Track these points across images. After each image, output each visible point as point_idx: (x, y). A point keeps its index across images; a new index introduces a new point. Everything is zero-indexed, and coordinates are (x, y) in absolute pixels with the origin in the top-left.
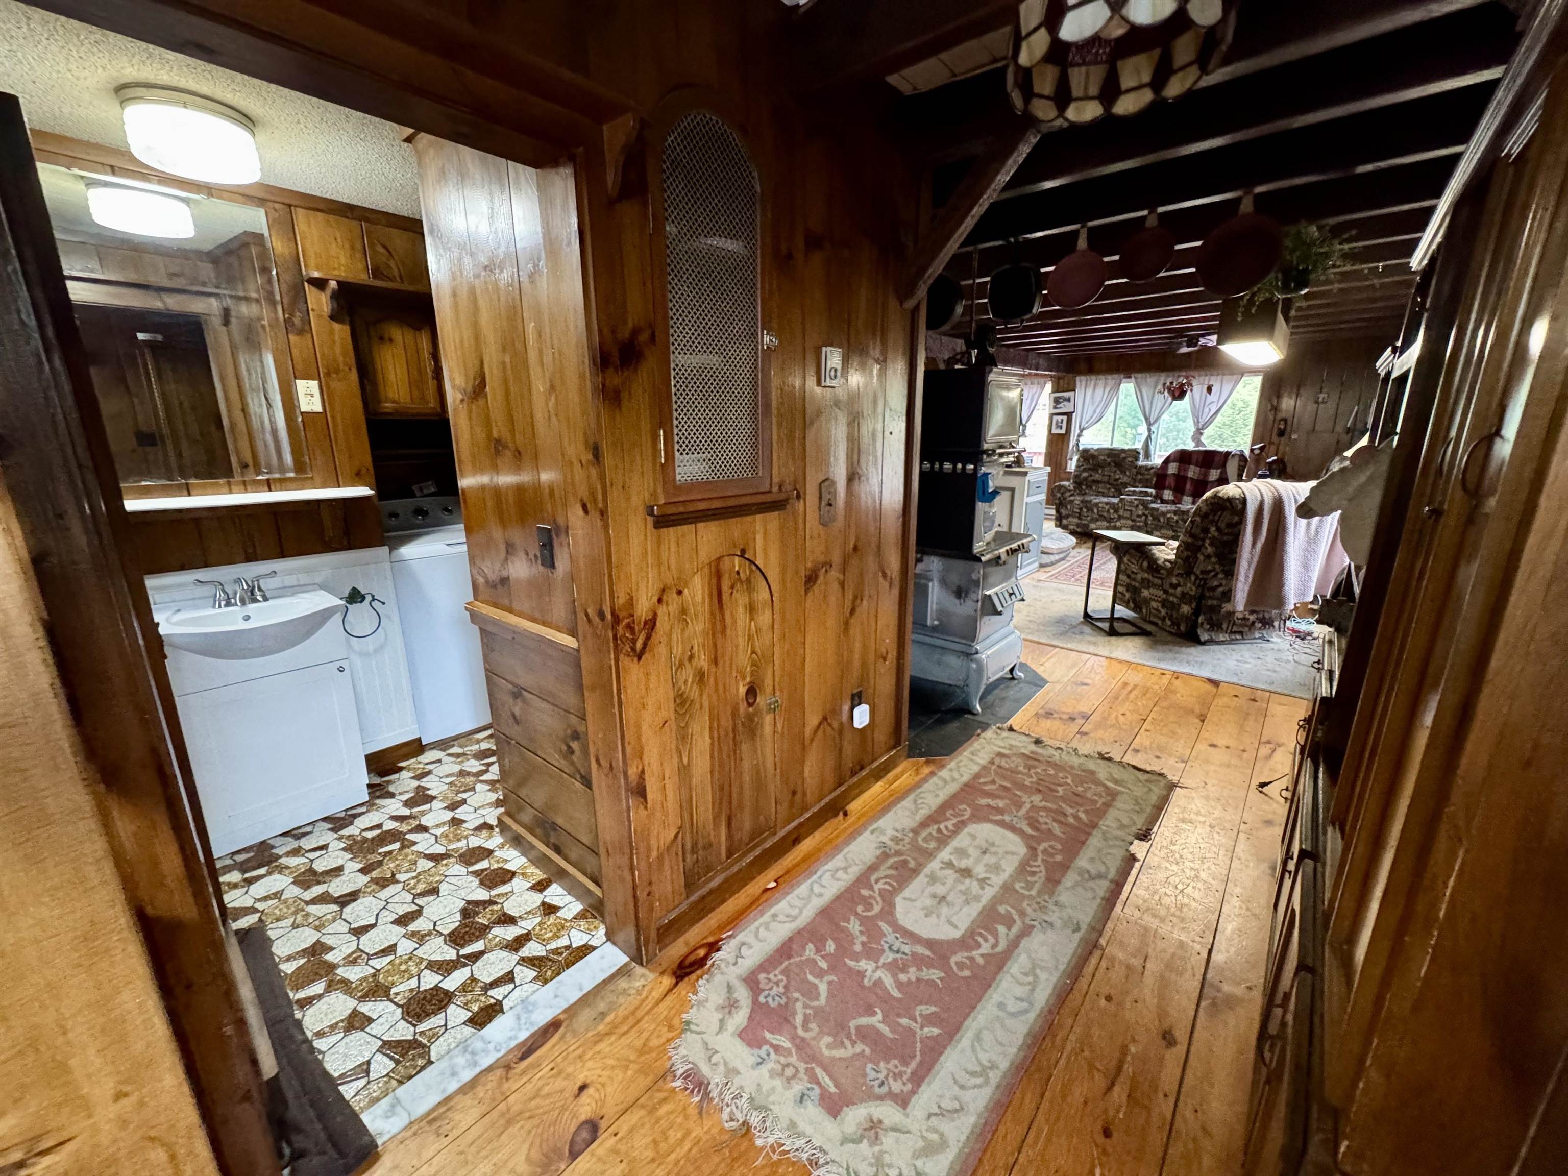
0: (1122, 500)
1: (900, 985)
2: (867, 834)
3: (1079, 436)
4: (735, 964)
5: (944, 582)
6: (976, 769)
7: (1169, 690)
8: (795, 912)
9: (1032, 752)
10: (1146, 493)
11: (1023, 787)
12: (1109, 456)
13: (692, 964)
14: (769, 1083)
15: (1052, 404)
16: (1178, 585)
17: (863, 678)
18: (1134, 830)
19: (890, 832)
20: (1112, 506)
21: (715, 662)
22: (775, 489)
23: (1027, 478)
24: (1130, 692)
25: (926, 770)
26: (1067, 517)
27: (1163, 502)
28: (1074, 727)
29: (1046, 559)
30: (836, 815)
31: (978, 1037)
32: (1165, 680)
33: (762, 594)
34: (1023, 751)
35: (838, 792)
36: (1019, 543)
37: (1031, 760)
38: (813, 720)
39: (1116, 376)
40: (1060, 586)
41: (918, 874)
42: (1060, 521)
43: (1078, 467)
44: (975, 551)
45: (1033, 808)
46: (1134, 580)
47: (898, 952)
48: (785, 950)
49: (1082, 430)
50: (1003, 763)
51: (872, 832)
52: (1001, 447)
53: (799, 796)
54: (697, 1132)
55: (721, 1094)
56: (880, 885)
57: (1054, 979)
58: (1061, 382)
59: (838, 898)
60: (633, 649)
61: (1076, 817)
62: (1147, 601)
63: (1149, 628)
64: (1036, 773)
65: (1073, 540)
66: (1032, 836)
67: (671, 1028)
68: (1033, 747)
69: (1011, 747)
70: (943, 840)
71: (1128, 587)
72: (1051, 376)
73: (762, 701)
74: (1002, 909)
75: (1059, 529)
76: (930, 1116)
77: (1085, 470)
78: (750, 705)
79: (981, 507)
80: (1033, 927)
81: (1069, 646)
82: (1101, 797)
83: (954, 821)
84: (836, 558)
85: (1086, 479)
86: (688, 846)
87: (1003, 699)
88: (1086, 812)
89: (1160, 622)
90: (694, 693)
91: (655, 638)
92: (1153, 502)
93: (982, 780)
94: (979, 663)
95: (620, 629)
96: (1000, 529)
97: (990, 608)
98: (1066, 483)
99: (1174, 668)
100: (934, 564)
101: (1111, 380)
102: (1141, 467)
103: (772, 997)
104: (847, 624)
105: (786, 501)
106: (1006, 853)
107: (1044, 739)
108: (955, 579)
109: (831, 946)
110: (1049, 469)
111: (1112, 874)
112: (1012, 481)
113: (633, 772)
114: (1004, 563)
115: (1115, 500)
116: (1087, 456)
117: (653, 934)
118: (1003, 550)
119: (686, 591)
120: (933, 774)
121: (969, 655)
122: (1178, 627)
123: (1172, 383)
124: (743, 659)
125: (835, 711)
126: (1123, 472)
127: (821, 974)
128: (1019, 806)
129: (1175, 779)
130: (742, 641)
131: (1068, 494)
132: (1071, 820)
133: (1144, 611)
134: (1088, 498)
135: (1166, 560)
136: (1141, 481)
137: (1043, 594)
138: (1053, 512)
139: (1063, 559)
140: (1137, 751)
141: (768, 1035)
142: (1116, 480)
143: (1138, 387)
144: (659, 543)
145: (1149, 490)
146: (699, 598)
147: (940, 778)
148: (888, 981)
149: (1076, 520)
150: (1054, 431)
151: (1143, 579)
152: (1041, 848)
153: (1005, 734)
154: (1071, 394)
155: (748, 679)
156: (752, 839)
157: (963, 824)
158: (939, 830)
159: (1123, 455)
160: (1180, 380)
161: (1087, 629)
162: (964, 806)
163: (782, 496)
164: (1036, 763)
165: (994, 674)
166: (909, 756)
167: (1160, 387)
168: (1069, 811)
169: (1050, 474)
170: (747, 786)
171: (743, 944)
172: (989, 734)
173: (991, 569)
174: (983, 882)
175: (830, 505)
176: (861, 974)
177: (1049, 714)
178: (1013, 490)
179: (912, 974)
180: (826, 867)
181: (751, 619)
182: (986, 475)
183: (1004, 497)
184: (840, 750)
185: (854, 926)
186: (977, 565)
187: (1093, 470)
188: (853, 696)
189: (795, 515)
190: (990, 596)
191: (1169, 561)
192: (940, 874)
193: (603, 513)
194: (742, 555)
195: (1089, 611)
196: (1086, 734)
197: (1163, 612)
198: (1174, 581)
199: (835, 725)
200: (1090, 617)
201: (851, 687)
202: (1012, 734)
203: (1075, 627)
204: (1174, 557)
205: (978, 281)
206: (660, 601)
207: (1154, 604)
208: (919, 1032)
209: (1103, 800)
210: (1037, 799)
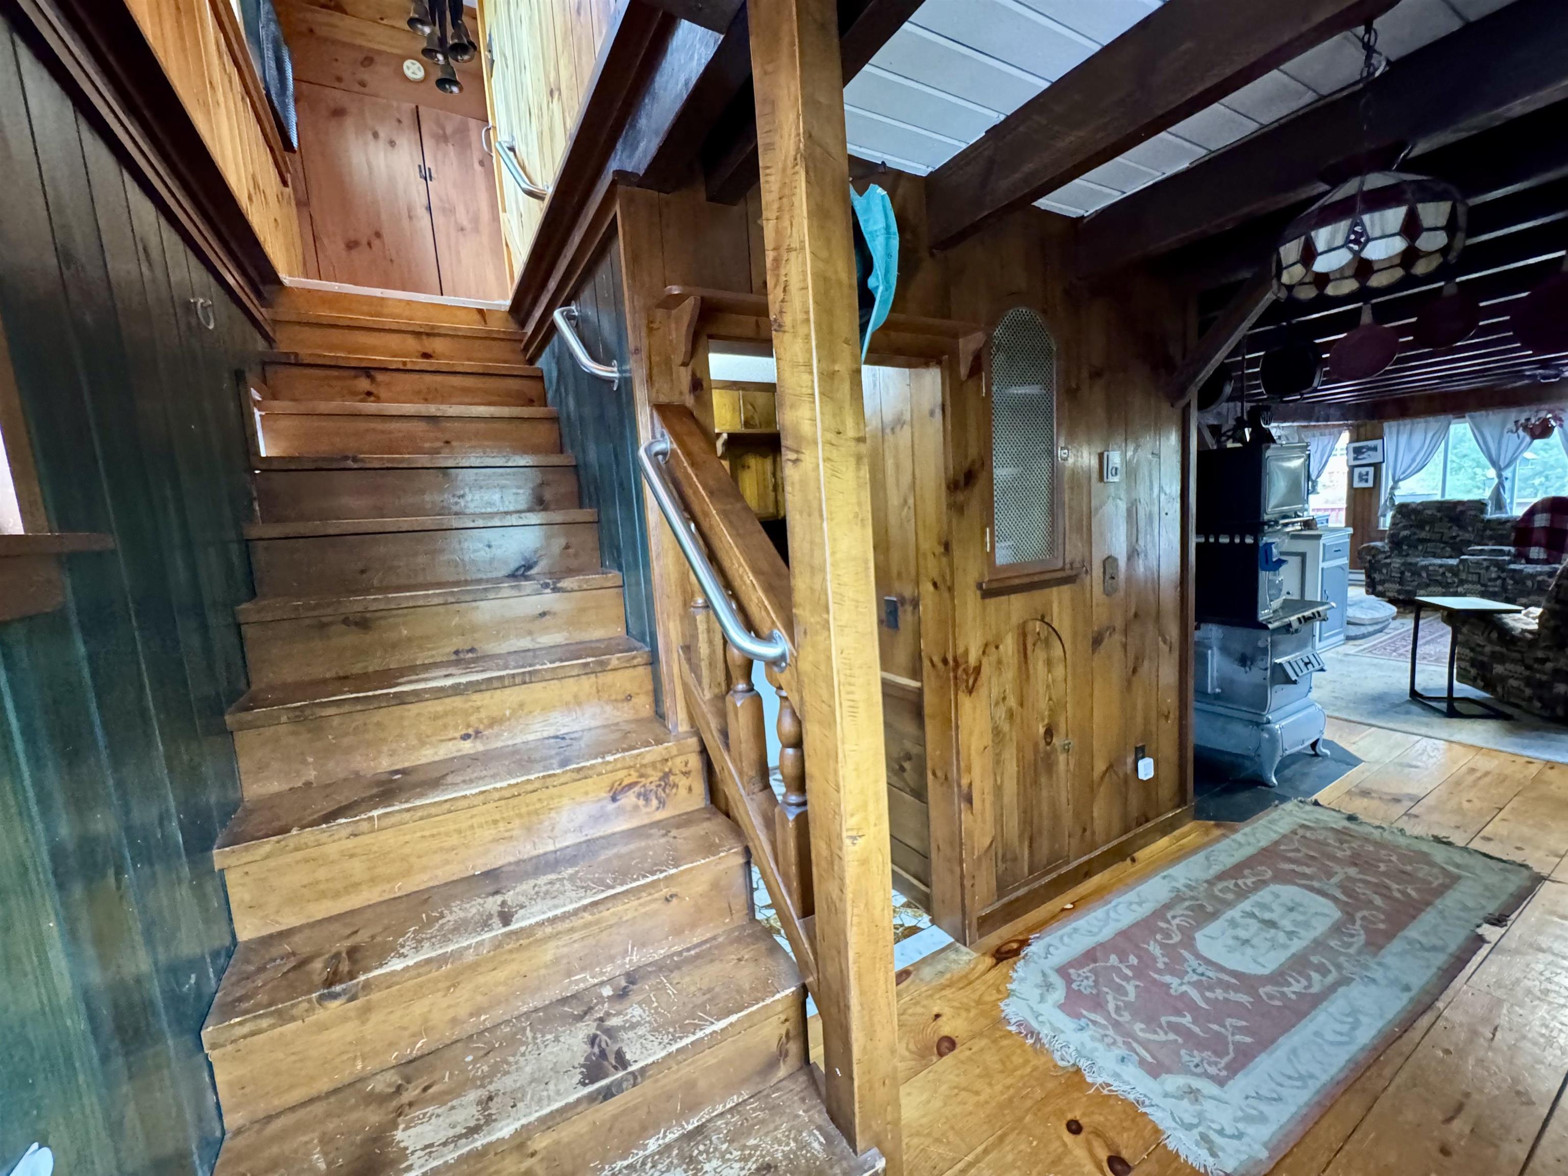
0: (1462, 561)
1: (1207, 1000)
2: (1158, 878)
3: (1393, 488)
4: (1046, 958)
5: (1224, 650)
6: (1275, 837)
7: (1537, 780)
8: (1095, 930)
9: (1345, 828)
10: (1502, 553)
11: (1333, 858)
12: (1439, 510)
13: (1009, 952)
14: (1090, 1044)
15: (1352, 455)
16: (1546, 660)
17: (1147, 734)
18: (1482, 914)
19: (1183, 881)
20: (1450, 568)
21: (1022, 705)
22: (1068, 566)
23: (1322, 542)
24: (1480, 778)
25: (1217, 832)
26: (1382, 582)
27: (1529, 561)
28: (1399, 809)
29: (1353, 631)
30: (1124, 860)
31: (1294, 1051)
32: (1533, 770)
33: (1057, 651)
34: (1334, 826)
35: (1124, 838)
36: (1314, 610)
37: (1342, 835)
38: (1100, 766)
39: (1442, 417)
40: (1376, 661)
41: (1218, 918)
42: (1372, 587)
43: (1394, 524)
44: (1261, 619)
45: (1348, 878)
46: (1482, 654)
47: (1202, 975)
48: (1090, 956)
49: (1396, 482)
50: (1308, 834)
51: (1164, 878)
52: (1285, 517)
53: (1088, 833)
54: (1035, 1062)
55: (1050, 1043)
56: (1177, 921)
57: (1380, 1024)
58: (1362, 430)
59: (1136, 925)
60: (967, 686)
61: (1404, 893)
62: (1503, 679)
63: (1509, 710)
64: (1351, 848)
65: (1394, 609)
66: (1346, 903)
67: (999, 991)
68: (1347, 824)
69: (1317, 821)
70: (1242, 894)
71: (1473, 663)
72: (1348, 426)
73: (1057, 741)
74: (1315, 959)
75: (1373, 597)
76: (1247, 1097)
77: (1405, 528)
78: (1048, 744)
79: (1264, 576)
80: (1353, 979)
81: (1391, 725)
82: (1437, 878)
83: (1254, 879)
84: (1119, 623)
85: (1405, 537)
86: (1000, 856)
87: (1304, 774)
88: (1418, 890)
89: (1523, 704)
90: (1006, 727)
91: (979, 683)
92: (1510, 562)
93: (1282, 847)
94: (1272, 733)
95: (960, 672)
96: (1289, 597)
97: (1281, 677)
98: (1379, 544)
99: (1547, 756)
100: (1213, 632)
101: (1434, 423)
102: (1489, 521)
103: (1086, 985)
104: (1129, 682)
105: (1076, 576)
106: (1316, 913)
107: (1360, 817)
108: (1237, 647)
109: (1133, 960)
110: (1350, 530)
111: (1453, 947)
112: (1301, 546)
113: (965, 782)
114: (1297, 631)
115: (1453, 562)
116: (1405, 511)
117: (975, 921)
118: (1293, 618)
119: (1001, 647)
120: (1224, 836)
121: (1259, 724)
122: (1553, 710)
123: (1528, 420)
124: (1043, 705)
125: (1121, 760)
126: (1462, 527)
127: (1126, 978)
128: (1330, 874)
129: (1545, 872)
130: (1041, 689)
131: (1382, 556)
132: (1397, 895)
133: (1499, 689)
134: (1411, 560)
135: (1524, 631)
136: (1491, 538)
137: (1351, 669)
138: (1363, 577)
139: (1381, 631)
140: (1488, 839)
141: (1085, 1012)
142: (1455, 537)
143: (1477, 429)
144: (984, 608)
145: (1506, 548)
146: (1010, 653)
147: (1234, 840)
148: (1194, 994)
149: (1397, 587)
150: (1357, 484)
151: (1493, 653)
152: (1359, 915)
153: (1308, 808)
154: (1378, 442)
155: (1046, 721)
156: (1049, 864)
157: (1263, 883)
158: (1236, 885)
159: (1460, 508)
160: (1542, 415)
161: (1415, 709)
162: (1264, 868)
163: (1074, 573)
164: (1349, 838)
165: (1292, 747)
166: (1196, 818)
167: (1511, 425)
168: (1395, 886)
169: (1353, 536)
170: (1045, 814)
171: (1050, 945)
172: (1289, 806)
173: (1278, 637)
174: (1291, 934)
175: (1113, 578)
176: (1168, 986)
177: (1365, 793)
178: (1303, 556)
179: (1219, 994)
180: (1120, 900)
181: (1049, 671)
182: (1269, 546)
183: (1293, 563)
184: (1126, 799)
185: (1155, 949)
186: (1263, 633)
187: (1417, 527)
188: (1137, 749)
189: (1083, 587)
190: (1280, 664)
191: (1530, 632)
192: (1239, 920)
193: (950, 589)
194: (1042, 619)
195: (1417, 688)
196: (1416, 816)
197: (1528, 692)
198: (1540, 654)
199: (1121, 774)
200: (1421, 696)
201: (1134, 741)
202: (1317, 808)
203: (1399, 705)
204: (1536, 627)
205: (1247, 357)
206: (984, 652)
207: (1513, 682)
208: (1230, 1038)
209: (1440, 881)
210: (1352, 871)
